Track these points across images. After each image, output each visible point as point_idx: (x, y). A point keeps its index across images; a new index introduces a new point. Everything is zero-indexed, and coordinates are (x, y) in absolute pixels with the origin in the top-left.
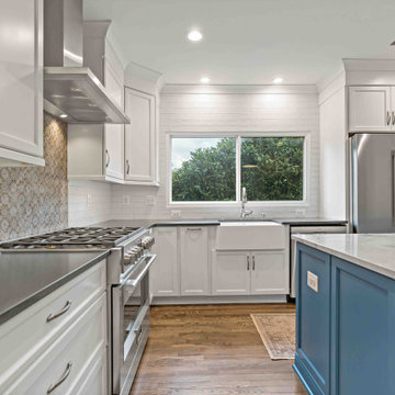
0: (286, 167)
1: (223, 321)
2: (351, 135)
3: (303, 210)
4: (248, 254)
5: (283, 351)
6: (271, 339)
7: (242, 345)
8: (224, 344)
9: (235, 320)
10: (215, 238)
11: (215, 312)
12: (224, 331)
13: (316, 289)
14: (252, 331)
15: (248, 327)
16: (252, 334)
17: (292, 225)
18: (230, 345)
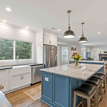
0: (21, 48)
1: (17, 96)
2: (44, 45)
3: (32, 61)
4: (21, 75)
5: (36, 97)
6: (32, 96)
7: (26, 100)
8: (21, 103)
9: (20, 95)
10: (11, 72)
11: (12, 95)
12: (19, 99)
13: (48, 81)
14: (26, 96)
15: (25, 95)
16: (27, 97)
17: (32, 66)
18: (23, 102)
